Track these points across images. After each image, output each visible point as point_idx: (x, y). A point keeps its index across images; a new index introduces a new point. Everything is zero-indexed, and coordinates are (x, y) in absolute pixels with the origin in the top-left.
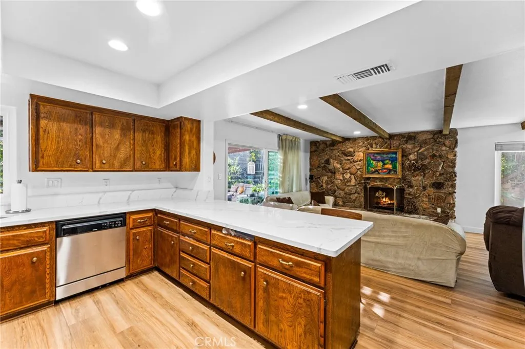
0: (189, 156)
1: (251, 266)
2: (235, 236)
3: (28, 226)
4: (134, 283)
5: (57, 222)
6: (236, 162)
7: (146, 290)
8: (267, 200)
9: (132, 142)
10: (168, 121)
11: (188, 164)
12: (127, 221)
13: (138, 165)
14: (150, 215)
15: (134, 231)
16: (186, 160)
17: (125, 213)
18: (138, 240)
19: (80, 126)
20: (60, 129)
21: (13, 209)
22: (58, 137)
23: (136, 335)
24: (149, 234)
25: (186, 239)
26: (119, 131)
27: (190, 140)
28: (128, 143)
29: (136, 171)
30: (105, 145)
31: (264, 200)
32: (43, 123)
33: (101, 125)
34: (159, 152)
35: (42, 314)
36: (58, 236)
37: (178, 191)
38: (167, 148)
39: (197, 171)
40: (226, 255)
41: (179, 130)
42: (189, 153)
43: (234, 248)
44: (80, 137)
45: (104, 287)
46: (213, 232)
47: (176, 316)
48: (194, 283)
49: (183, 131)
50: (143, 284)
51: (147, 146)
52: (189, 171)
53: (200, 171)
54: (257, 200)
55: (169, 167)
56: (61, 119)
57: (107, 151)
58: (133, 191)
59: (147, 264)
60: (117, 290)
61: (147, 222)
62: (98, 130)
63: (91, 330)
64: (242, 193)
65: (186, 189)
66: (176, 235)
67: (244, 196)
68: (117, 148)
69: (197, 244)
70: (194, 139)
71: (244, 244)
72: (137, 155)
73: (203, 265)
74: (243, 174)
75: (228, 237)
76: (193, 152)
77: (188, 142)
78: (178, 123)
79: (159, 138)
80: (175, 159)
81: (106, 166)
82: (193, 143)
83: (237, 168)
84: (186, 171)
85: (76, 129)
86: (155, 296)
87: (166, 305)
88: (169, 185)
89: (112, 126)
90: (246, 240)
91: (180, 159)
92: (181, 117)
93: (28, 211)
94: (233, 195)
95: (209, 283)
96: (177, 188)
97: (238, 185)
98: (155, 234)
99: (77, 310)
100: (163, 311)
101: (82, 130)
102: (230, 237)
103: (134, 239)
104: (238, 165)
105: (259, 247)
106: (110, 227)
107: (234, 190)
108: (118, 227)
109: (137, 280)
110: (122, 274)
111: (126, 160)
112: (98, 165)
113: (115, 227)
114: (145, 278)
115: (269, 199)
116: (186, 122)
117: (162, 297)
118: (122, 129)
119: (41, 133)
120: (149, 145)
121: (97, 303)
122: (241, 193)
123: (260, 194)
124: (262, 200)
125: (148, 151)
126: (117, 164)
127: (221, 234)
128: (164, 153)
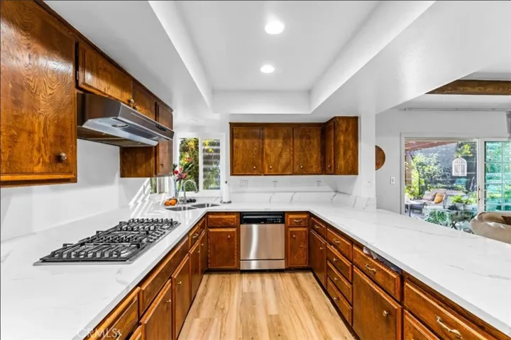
0: (344, 159)
1: (396, 308)
2: (377, 260)
3: (227, 213)
4: (291, 277)
5: (240, 213)
6: (434, 160)
7: (298, 287)
8: (481, 219)
9: (292, 149)
10: (324, 124)
11: (343, 167)
12: (286, 219)
13: (297, 168)
14: (305, 216)
15: (291, 229)
16: (341, 163)
17: (284, 212)
18: (295, 238)
19: (256, 140)
20: (244, 144)
21: (224, 201)
22: (243, 150)
23: (280, 324)
24: (304, 234)
25: (332, 248)
26: (281, 140)
27: (345, 141)
28: (288, 150)
29: (296, 174)
30: (272, 153)
31: (476, 217)
32: (235, 140)
33: (269, 137)
34: (315, 156)
35: (227, 277)
36: (241, 223)
37: (338, 195)
38: (324, 151)
39: (354, 174)
40: (368, 281)
41: (332, 132)
42: (345, 154)
43: (376, 275)
44: (255, 148)
45: (270, 271)
46: (355, 248)
47: (316, 326)
48: (338, 299)
49: (336, 132)
50: (297, 280)
51: (304, 151)
52: (345, 174)
53: (357, 174)
54: (459, 215)
55: (325, 171)
56: (245, 136)
57: (273, 158)
58: (295, 192)
59: (302, 262)
60: (277, 277)
61: (302, 223)
62: (267, 141)
63: (254, 302)
64: (440, 202)
65: (346, 193)
66: (324, 242)
67: (440, 208)
68: (280, 155)
69: (340, 257)
70: (350, 138)
71: (388, 274)
72: (296, 160)
73: (346, 283)
74: (444, 176)
75: (369, 258)
76: (350, 153)
77: (342, 143)
78: (332, 124)
79: (315, 142)
80: (330, 162)
81: (272, 171)
82: (349, 143)
83: (436, 168)
84: (341, 174)
85: (253, 143)
86: (304, 296)
87: (311, 309)
88: (328, 188)
89: (276, 137)
90: (391, 270)
91: (335, 162)
92: (335, 118)
93: (230, 202)
94: (424, 204)
95: (352, 306)
96: (336, 192)
97: (437, 190)
98: (309, 236)
99: (250, 282)
100: (306, 314)
101: (256, 142)
102: (371, 259)
103: (291, 236)
104: (436, 164)
105: (407, 286)
106: (272, 222)
107: (430, 197)
108: (279, 223)
109: (293, 275)
110: (282, 265)
111: (288, 164)
112: (267, 170)
113: (276, 223)
114: (300, 276)
115: (484, 216)
116: (341, 122)
117: (310, 300)
118: (284, 138)
119: (234, 149)
120: (306, 149)
121: (263, 282)
122: (437, 203)
123: (469, 207)
124: (473, 217)
125: (305, 155)
126: (280, 169)
127: (362, 253)
128: (321, 157)
